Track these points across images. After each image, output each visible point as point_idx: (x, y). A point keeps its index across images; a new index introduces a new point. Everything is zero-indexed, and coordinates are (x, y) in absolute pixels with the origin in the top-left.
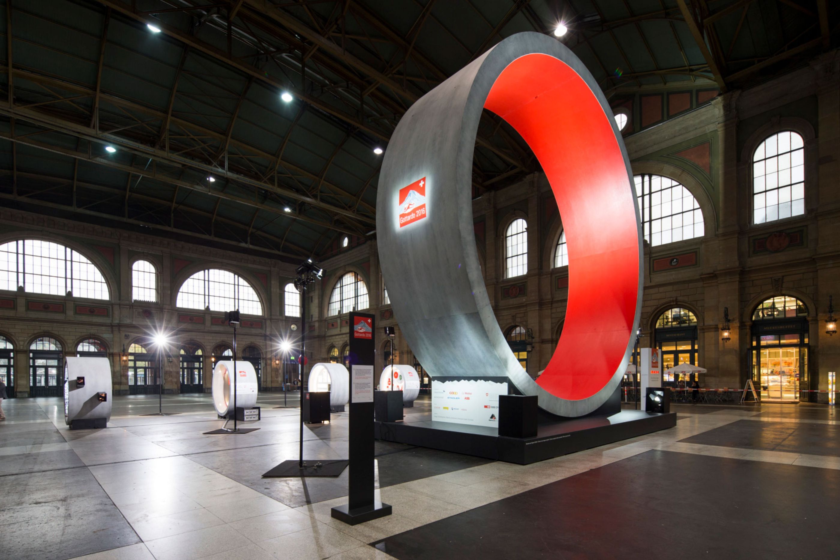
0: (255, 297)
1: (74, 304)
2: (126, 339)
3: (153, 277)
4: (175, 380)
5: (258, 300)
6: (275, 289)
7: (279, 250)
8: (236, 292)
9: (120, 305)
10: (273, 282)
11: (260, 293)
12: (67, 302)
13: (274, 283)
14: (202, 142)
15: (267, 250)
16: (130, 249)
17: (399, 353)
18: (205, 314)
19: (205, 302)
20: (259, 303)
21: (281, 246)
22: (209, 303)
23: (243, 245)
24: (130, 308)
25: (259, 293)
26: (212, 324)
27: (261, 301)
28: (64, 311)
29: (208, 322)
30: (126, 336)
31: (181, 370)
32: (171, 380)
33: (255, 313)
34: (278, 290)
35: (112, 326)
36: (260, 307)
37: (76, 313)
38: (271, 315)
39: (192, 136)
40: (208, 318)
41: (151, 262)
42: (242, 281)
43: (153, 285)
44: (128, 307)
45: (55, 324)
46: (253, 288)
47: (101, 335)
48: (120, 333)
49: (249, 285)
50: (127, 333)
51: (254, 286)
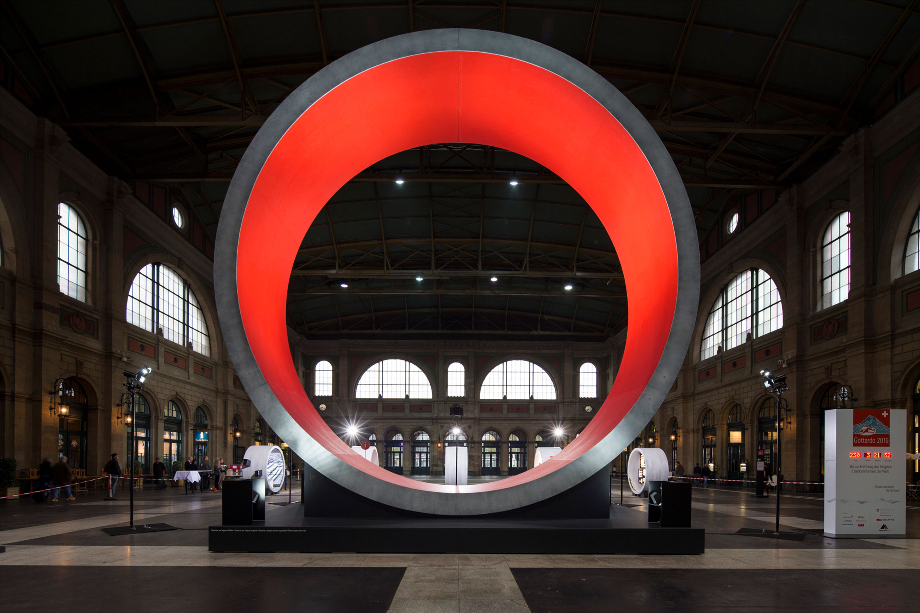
0: (550, 382)
1: (410, 404)
2: (441, 429)
3: (463, 375)
4: (476, 463)
5: (553, 384)
6: (568, 371)
7: (569, 331)
8: (531, 378)
9: (438, 401)
10: (566, 365)
11: (554, 377)
12: (405, 403)
13: (568, 365)
14: (462, 250)
15: (557, 333)
16: (446, 354)
17: (683, 432)
18: (502, 403)
19: (503, 392)
20: (553, 388)
21: (572, 326)
22: (506, 392)
23: (534, 333)
24: (445, 404)
25: (552, 377)
26: (508, 412)
27: (555, 386)
28: (403, 411)
29: (505, 411)
30: (441, 426)
31: (483, 454)
32: (474, 464)
33: (549, 398)
34: (571, 372)
35: (432, 419)
36: (555, 391)
37: (411, 411)
38: (564, 398)
39: (455, 249)
40: (505, 406)
41: (461, 363)
42: (537, 368)
43: (463, 382)
44: (443, 402)
45: (398, 420)
46: (547, 373)
47: (426, 427)
48: (437, 424)
49: (544, 371)
50: (442, 425)
51: (548, 371)
